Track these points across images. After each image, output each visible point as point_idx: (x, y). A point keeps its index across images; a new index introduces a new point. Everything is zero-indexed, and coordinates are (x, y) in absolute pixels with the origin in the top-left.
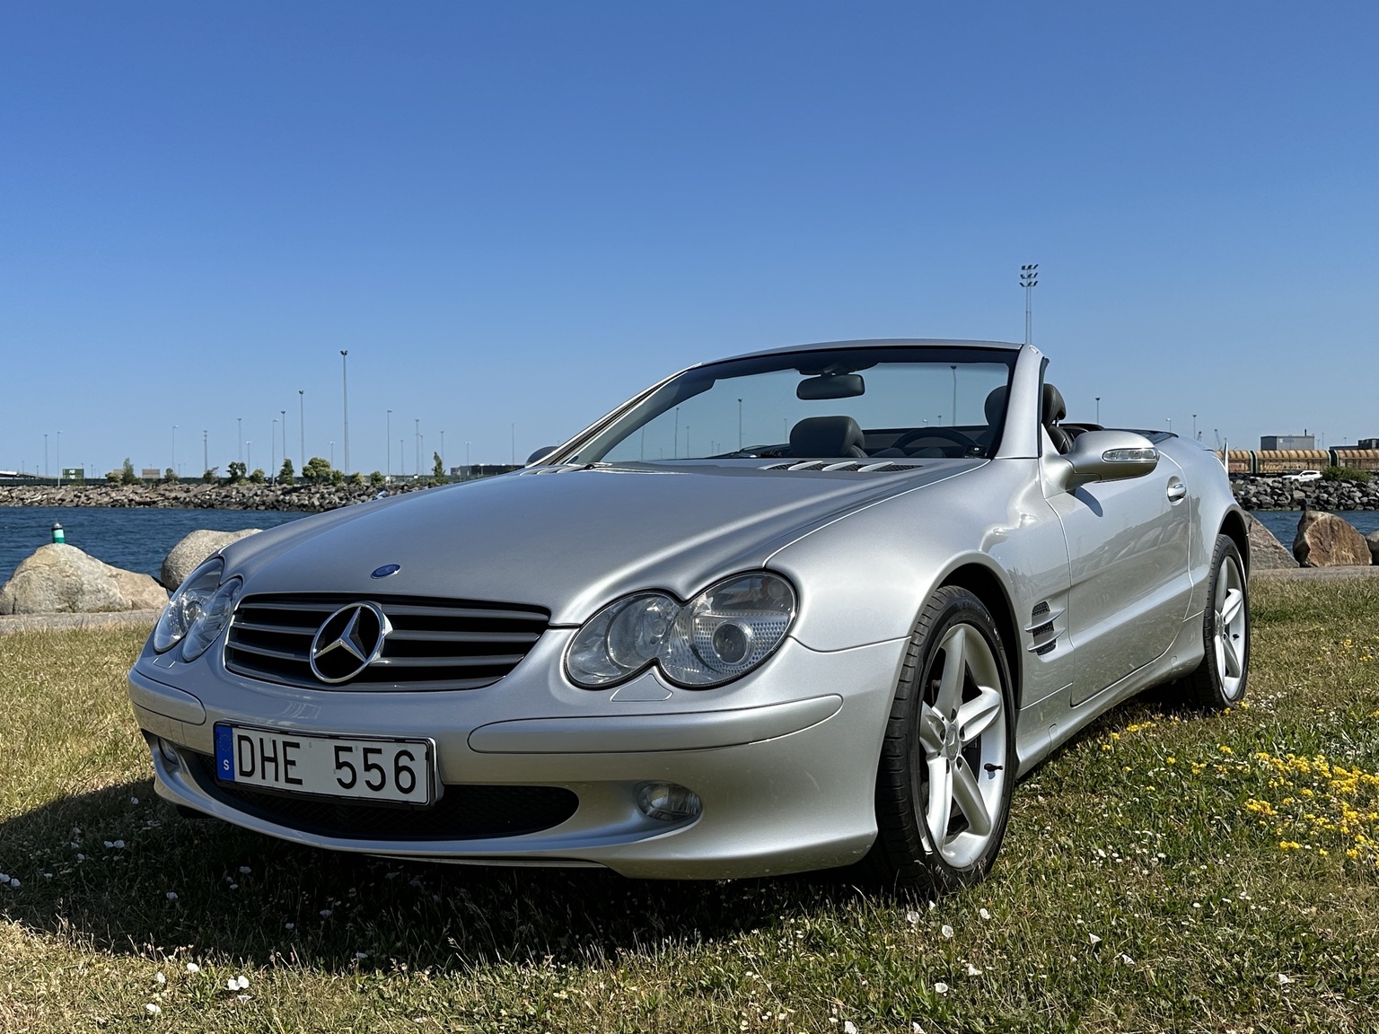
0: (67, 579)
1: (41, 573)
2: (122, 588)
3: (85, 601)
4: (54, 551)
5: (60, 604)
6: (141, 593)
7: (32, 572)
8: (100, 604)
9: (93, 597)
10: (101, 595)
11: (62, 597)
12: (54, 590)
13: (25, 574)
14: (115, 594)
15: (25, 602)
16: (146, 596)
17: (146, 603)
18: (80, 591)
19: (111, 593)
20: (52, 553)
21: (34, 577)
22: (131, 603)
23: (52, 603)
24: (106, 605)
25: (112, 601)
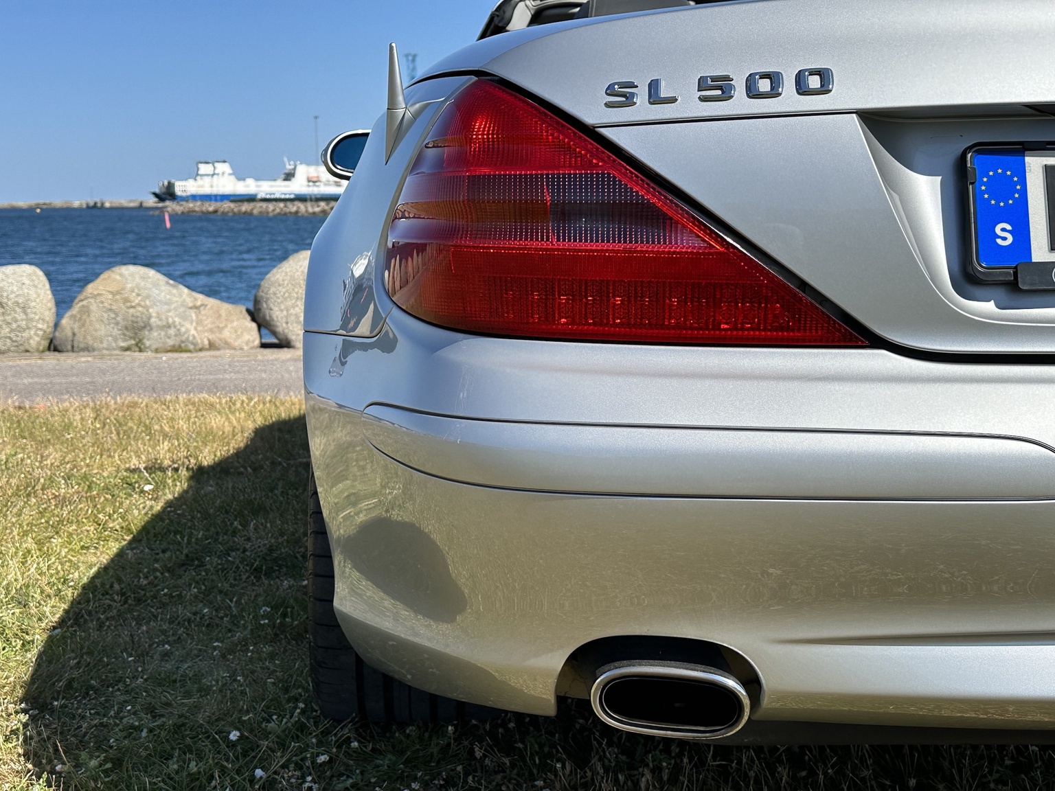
0: (132, 311)
1: (102, 302)
2: (199, 322)
3: (153, 338)
4: (121, 275)
5: (125, 341)
6: (221, 329)
7: (92, 300)
8: (171, 342)
9: (163, 333)
10: (172, 332)
11: (126, 332)
12: (117, 324)
13: (85, 303)
14: (188, 331)
15: (85, 338)
16: (227, 334)
17: (226, 343)
18: (147, 326)
19: (183, 329)
20: (118, 277)
21: (94, 307)
22: (206, 342)
23: (115, 340)
24: (177, 344)
25: (184, 338)
